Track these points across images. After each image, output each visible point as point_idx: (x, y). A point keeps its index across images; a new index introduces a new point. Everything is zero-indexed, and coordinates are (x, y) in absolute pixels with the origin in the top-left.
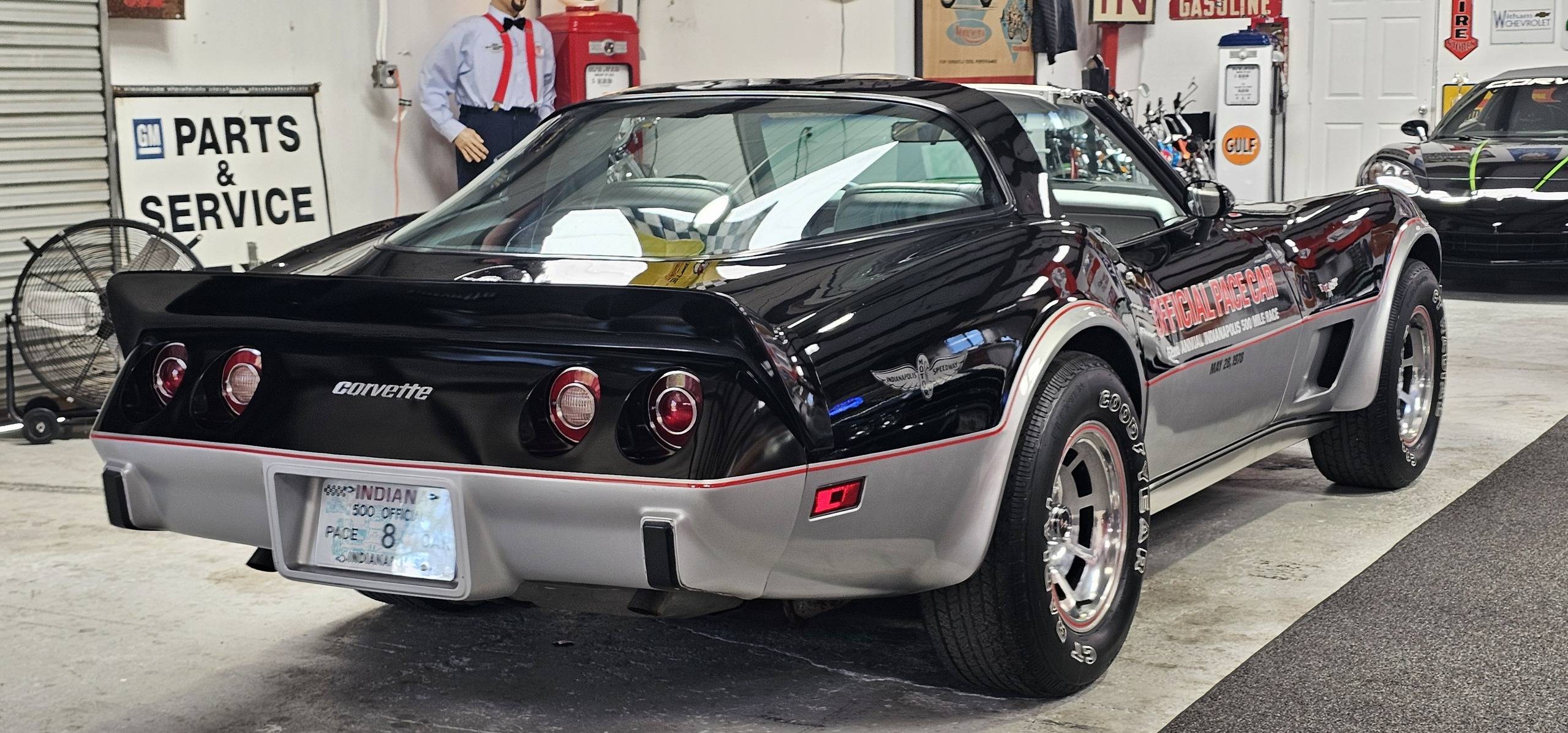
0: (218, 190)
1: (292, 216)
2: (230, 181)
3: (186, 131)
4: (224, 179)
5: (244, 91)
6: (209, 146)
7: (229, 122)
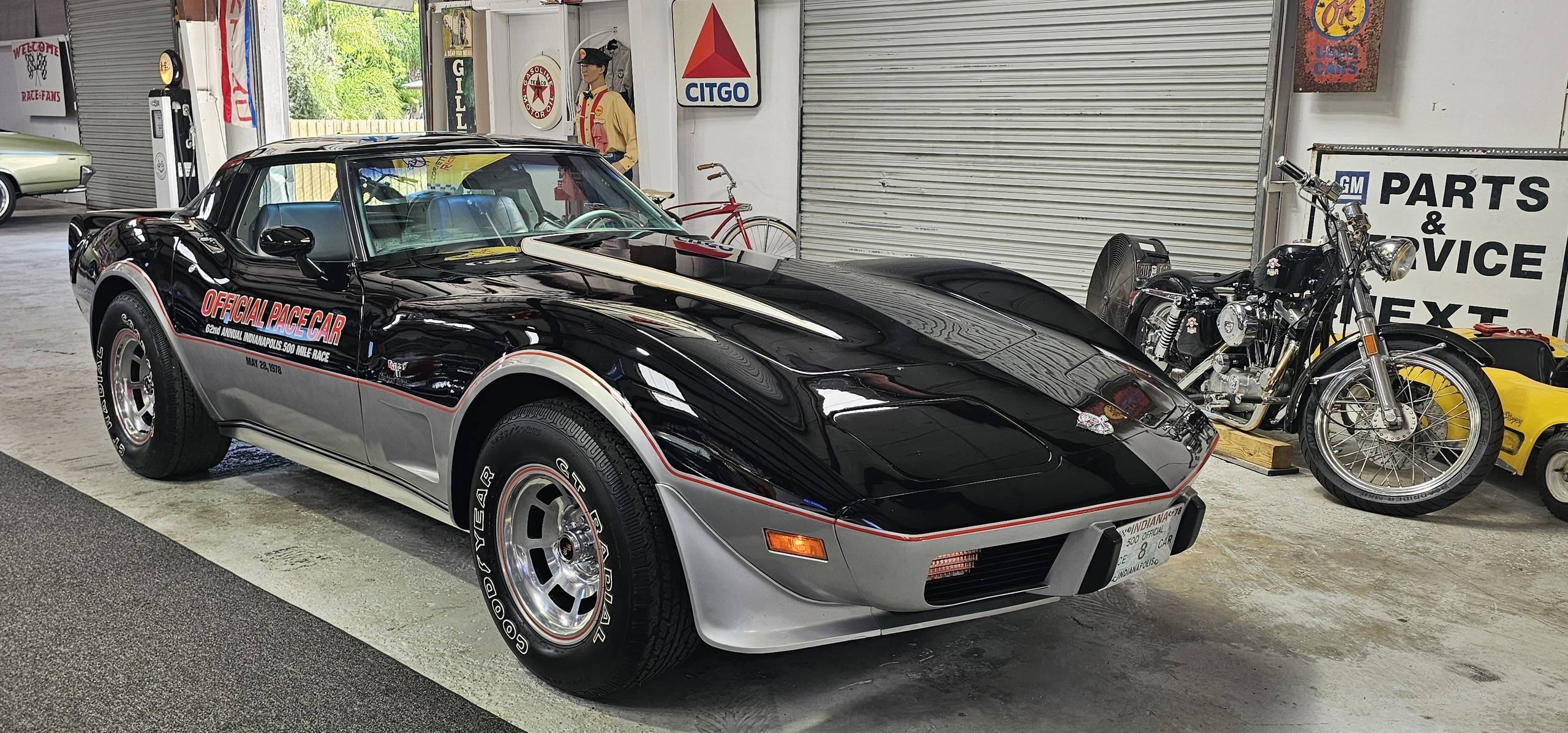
0: (1420, 236)
1: (1508, 270)
2: (1439, 230)
3: (1396, 183)
4: (1431, 227)
5: (1480, 153)
6: (1422, 198)
7: (1451, 180)
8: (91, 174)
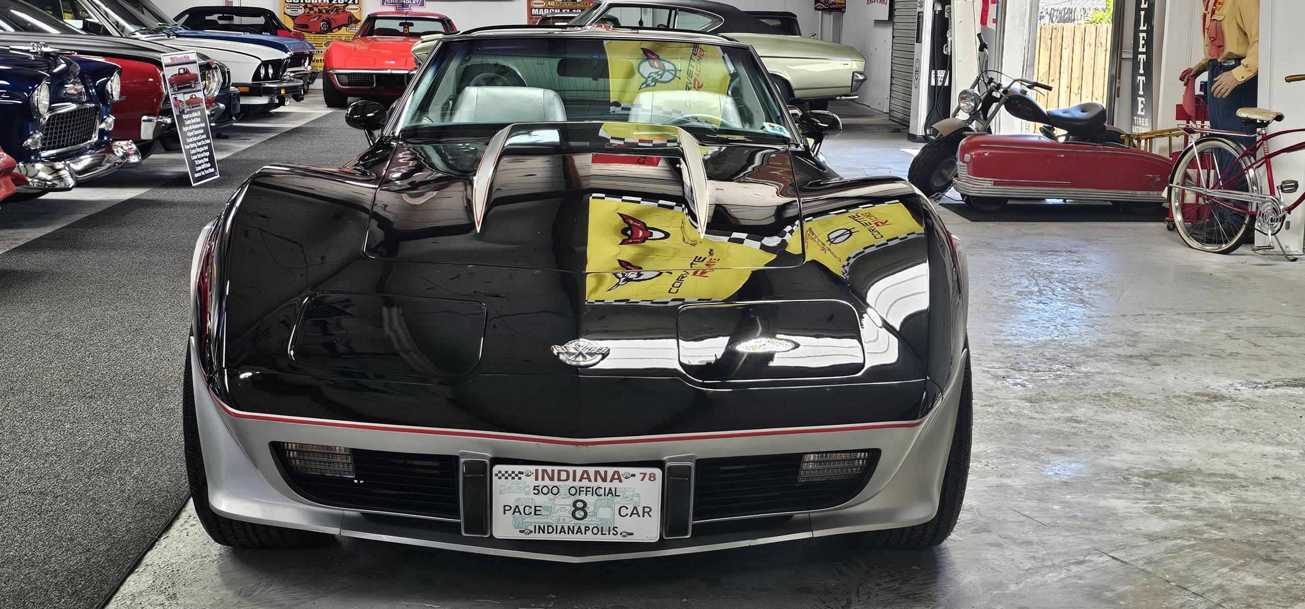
8: (863, 80)
